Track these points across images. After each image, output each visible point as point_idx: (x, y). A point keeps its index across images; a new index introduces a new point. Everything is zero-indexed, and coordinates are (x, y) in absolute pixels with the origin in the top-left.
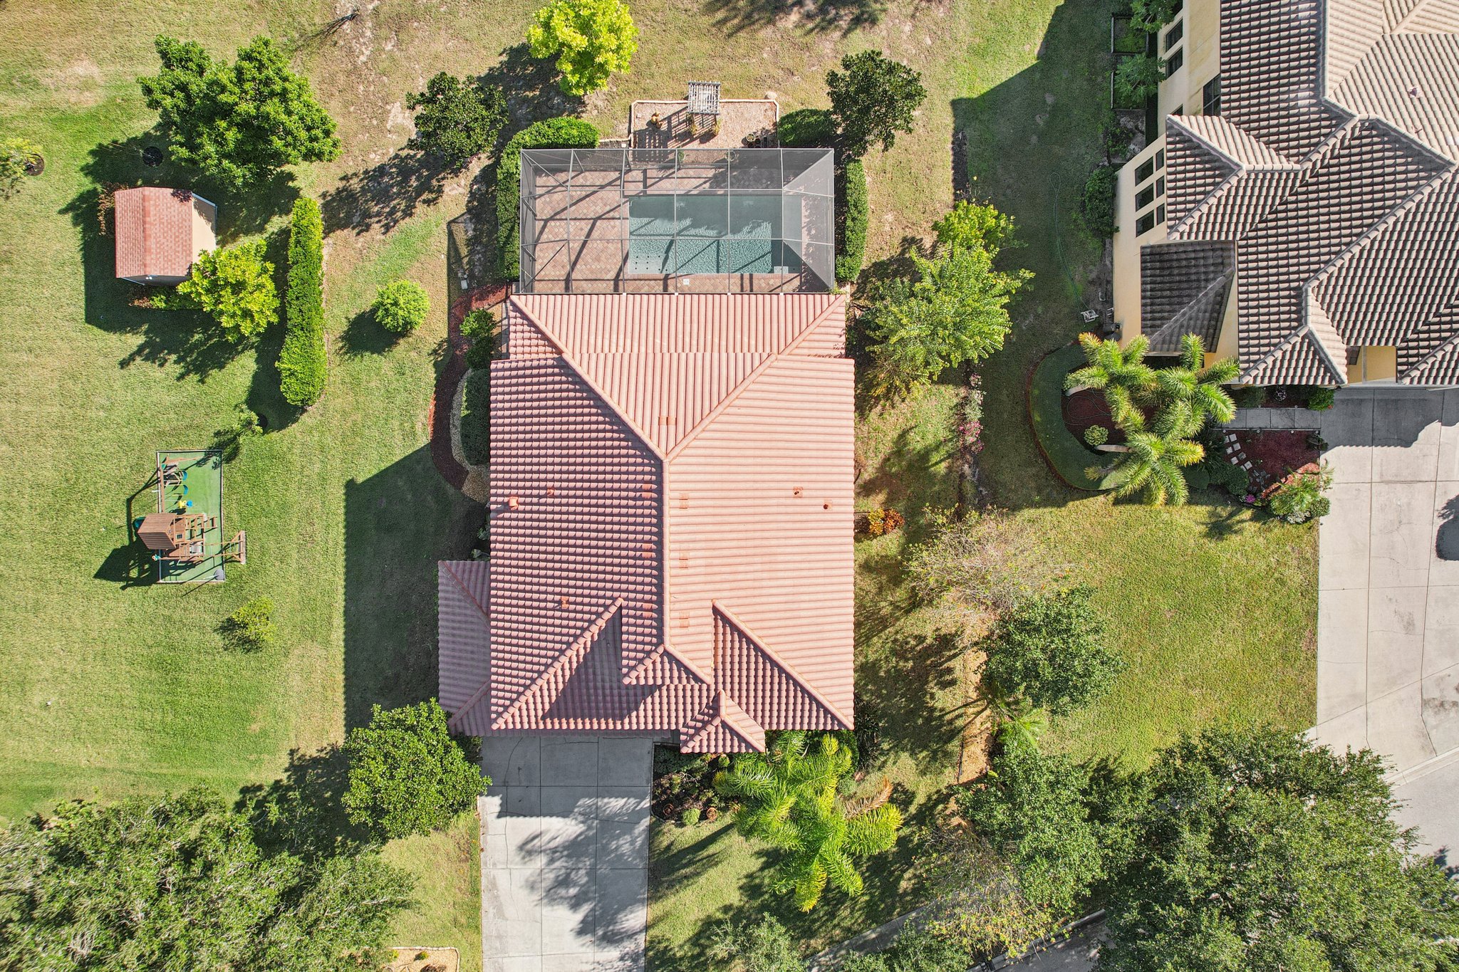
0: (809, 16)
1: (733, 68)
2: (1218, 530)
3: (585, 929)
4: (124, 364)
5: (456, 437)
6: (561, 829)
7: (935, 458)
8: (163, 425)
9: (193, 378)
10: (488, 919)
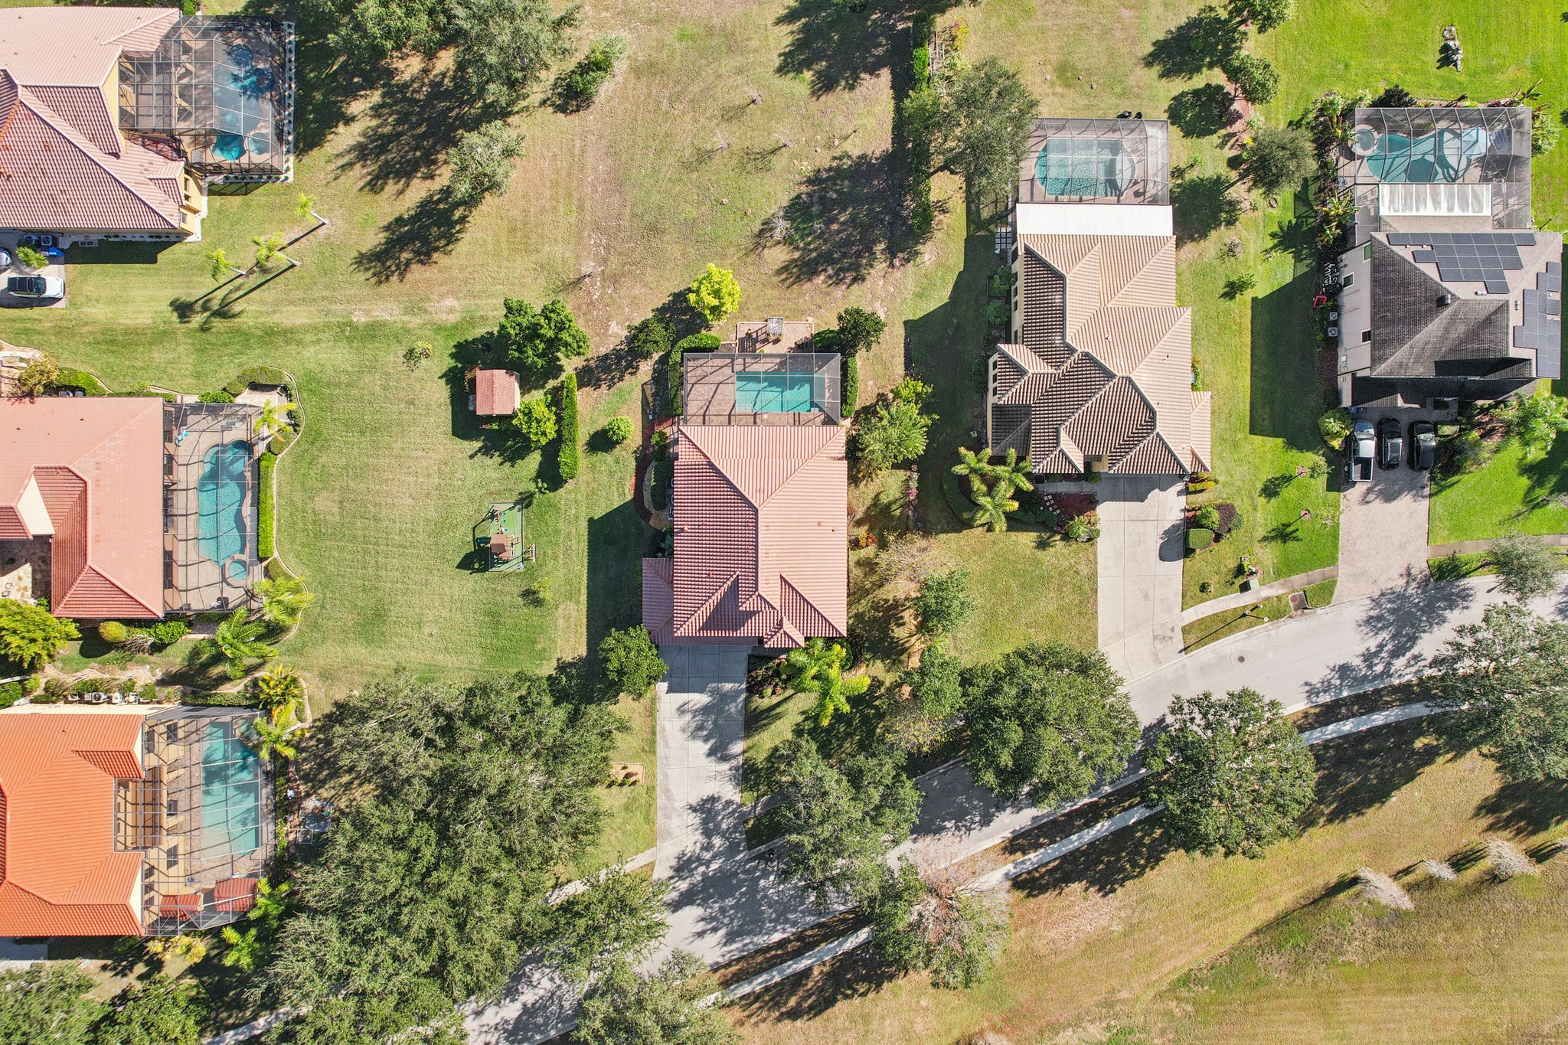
0: (830, 277)
1: (791, 305)
2: (1042, 545)
3: (711, 753)
4: (472, 457)
5: (647, 496)
6: (700, 699)
7: (894, 507)
8: (492, 489)
9: (508, 464)
10: (660, 748)
